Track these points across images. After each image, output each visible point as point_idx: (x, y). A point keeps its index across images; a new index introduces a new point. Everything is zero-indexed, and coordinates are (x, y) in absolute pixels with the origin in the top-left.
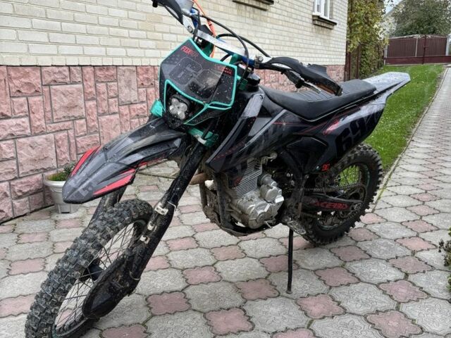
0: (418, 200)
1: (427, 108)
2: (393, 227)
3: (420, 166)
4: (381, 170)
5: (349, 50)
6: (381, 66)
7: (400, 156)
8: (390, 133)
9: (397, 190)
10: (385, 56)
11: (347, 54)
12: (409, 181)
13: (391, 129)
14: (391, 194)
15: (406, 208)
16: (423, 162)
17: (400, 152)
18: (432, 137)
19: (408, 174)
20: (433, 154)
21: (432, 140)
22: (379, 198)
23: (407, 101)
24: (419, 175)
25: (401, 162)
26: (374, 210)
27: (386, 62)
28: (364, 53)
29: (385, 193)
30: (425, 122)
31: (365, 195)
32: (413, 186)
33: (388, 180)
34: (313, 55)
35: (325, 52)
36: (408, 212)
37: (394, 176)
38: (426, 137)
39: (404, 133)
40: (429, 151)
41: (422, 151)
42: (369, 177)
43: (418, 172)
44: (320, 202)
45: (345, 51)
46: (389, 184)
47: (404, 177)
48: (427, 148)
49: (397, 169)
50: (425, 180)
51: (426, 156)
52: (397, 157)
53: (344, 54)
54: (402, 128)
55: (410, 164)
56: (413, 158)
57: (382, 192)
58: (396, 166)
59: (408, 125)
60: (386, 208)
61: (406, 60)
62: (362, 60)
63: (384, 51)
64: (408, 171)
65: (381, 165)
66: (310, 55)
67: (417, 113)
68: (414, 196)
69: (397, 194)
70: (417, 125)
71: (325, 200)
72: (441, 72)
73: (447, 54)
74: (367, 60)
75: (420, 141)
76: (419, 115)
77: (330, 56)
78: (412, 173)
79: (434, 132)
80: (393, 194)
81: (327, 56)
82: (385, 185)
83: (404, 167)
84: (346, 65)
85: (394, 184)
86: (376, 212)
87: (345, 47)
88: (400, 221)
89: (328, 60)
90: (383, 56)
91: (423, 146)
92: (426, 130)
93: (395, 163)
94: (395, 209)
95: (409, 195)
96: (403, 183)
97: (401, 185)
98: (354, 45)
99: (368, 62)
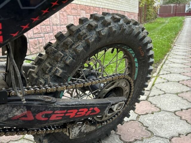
0: (187, 86)
1: (180, 32)
2: (166, 118)
3: (182, 60)
4: (152, 56)
5: (140, 6)
6: (157, 18)
7: (168, 54)
8: (161, 42)
9: (168, 77)
10: (158, 13)
11: (139, 8)
12: (176, 70)
13: (162, 40)
14: (163, 81)
15: (177, 94)
16: (184, 57)
17: (168, 51)
18: (186, 44)
19: (175, 65)
20: (189, 52)
21: (187, 45)
22: (153, 85)
23: (169, 29)
24: (182, 66)
25: (169, 57)
26: (148, 97)
27: (159, 16)
28: (148, 10)
29: (159, 80)
30: (180, 37)
31: (131, 89)
32: (180, 73)
33: (160, 70)
34: (121, 5)
35: (127, 5)
36: (180, 99)
37: (164, 66)
38: (182, 44)
39: (169, 42)
40: (186, 51)
41: (181, 50)
42: (137, 65)
43: (182, 64)
44: (34, 113)
45: (138, 6)
46: (161, 73)
47: (172, 67)
48: (184, 49)
49: (167, 62)
50: (188, 69)
51: (185, 54)
52: (166, 54)
53: (138, 8)
54: (168, 40)
55: (175, 58)
56: (177, 55)
57: (156, 79)
58: (166, 60)
59: (171, 38)
60: (159, 95)
61: (168, 15)
62: (147, 13)
63: (157, 11)
64: (174, 63)
65: (151, 49)
66: (119, 5)
67: (175, 33)
68: (183, 83)
69: (168, 81)
70: (176, 38)
71: (47, 108)
72: (184, 19)
73: (186, 12)
74: (150, 13)
75: (179, 45)
76: (176, 34)
77: (130, 7)
78: (177, 65)
79: (186, 41)
80: (165, 81)
81: (128, 7)
82: (159, 73)
83: (172, 60)
84: (139, 14)
85: (165, 72)
86: (150, 99)
87: (138, 4)
88: (173, 110)
89: (129, 9)
90: (157, 13)
91: (182, 48)
92: (182, 41)
93: (165, 58)
94: (167, 96)
95: (178, 82)
96: (172, 72)
97: (171, 73)
98: (143, 4)
99: (150, 14)
